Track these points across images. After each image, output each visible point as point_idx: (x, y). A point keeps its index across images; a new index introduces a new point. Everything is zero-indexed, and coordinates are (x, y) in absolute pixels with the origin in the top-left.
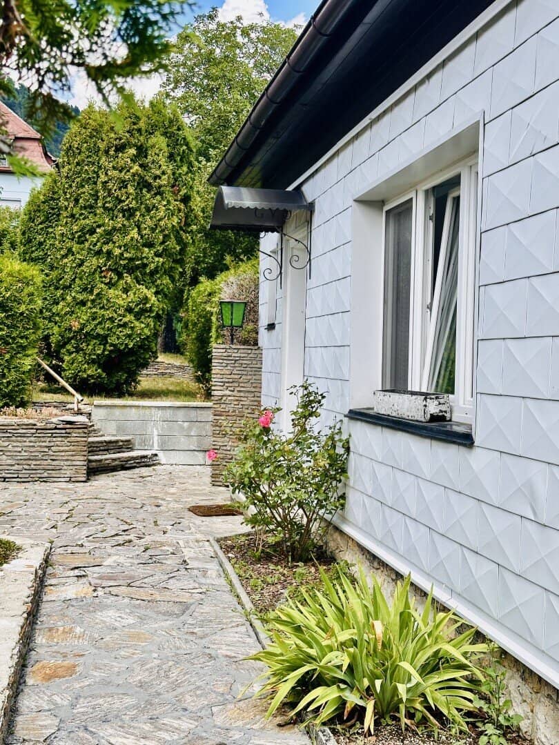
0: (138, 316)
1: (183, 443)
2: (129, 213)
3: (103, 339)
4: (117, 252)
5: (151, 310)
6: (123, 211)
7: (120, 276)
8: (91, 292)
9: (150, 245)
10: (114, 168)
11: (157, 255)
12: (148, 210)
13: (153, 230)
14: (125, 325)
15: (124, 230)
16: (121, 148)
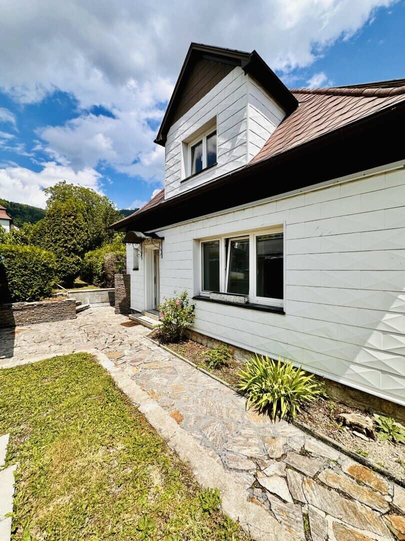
0: (77, 265)
1: (97, 301)
2: (72, 235)
3: (65, 272)
4: (69, 246)
5: (80, 263)
6: (70, 234)
7: (70, 253)
8: (60, 258)
9: (80, 244)
10: (67, 222)
11: (82, 247)
12: (78, 234)
13: (80, 240)
14: (72, 268)
15: (71, 240)
16: (70, 216)
